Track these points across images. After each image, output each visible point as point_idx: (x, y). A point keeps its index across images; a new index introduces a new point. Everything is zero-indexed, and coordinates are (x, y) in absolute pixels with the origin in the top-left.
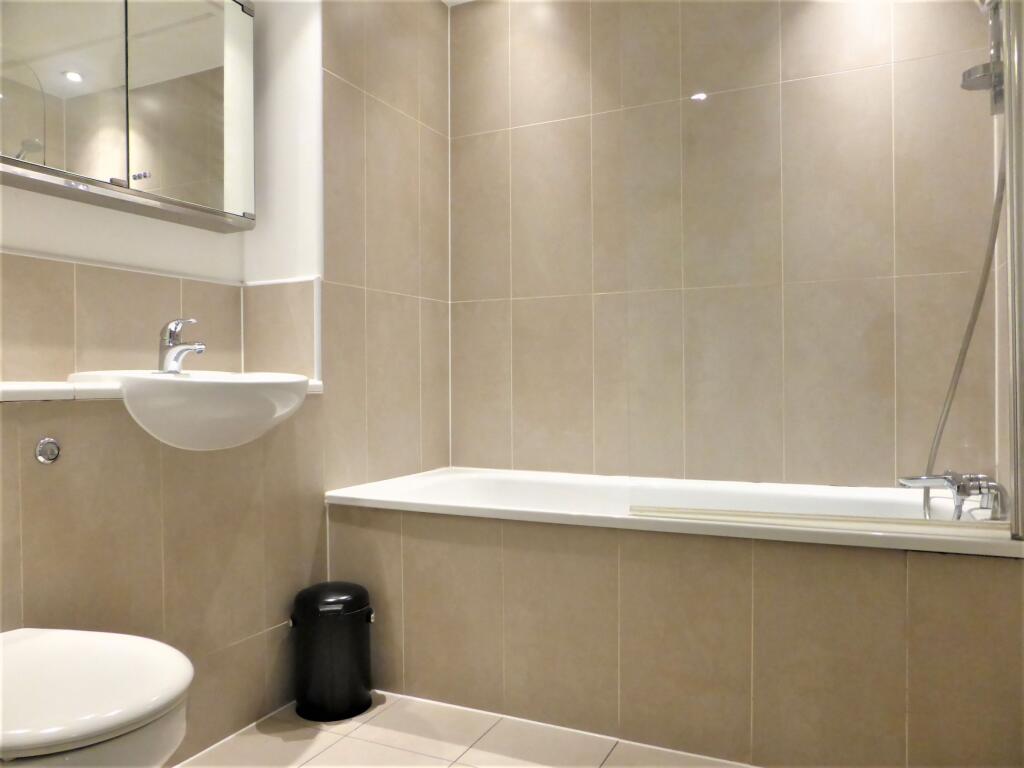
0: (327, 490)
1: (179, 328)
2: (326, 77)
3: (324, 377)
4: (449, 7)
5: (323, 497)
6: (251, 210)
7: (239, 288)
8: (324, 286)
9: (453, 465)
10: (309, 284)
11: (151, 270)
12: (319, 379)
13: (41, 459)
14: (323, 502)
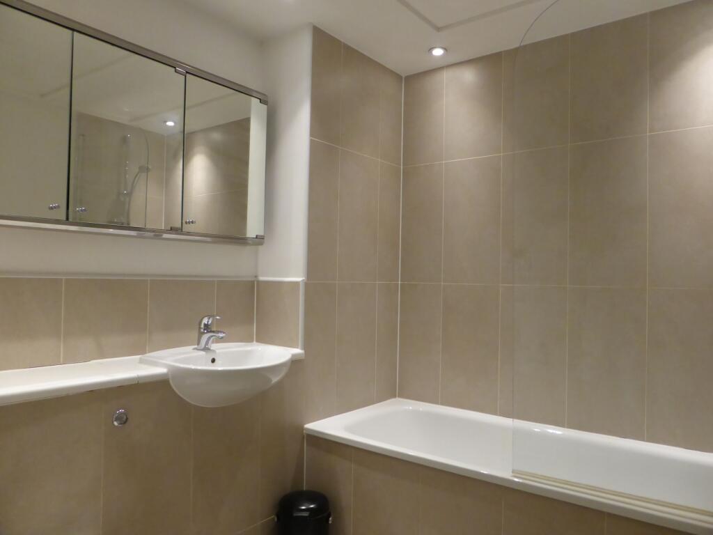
0: (305, 424)
1: (210, 322)
2: (312, 142)
3: (305, 348)
4: (404, 76)
5: (303, 429)
6: (261, 233)
7: (254, 281)
8: (307, 285)
9: (399, 397)
10: (297, 283)
11: (196, 276)
12: (302, 349)
13: (116, 423)
14: (303, 431)
